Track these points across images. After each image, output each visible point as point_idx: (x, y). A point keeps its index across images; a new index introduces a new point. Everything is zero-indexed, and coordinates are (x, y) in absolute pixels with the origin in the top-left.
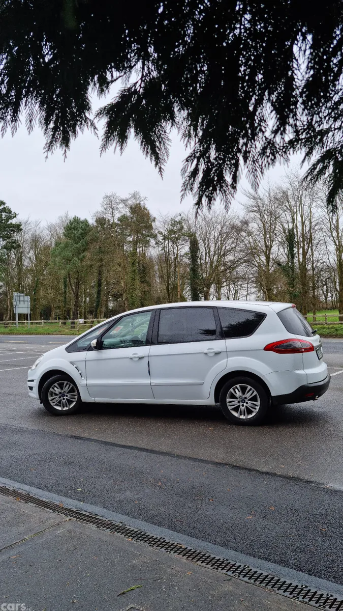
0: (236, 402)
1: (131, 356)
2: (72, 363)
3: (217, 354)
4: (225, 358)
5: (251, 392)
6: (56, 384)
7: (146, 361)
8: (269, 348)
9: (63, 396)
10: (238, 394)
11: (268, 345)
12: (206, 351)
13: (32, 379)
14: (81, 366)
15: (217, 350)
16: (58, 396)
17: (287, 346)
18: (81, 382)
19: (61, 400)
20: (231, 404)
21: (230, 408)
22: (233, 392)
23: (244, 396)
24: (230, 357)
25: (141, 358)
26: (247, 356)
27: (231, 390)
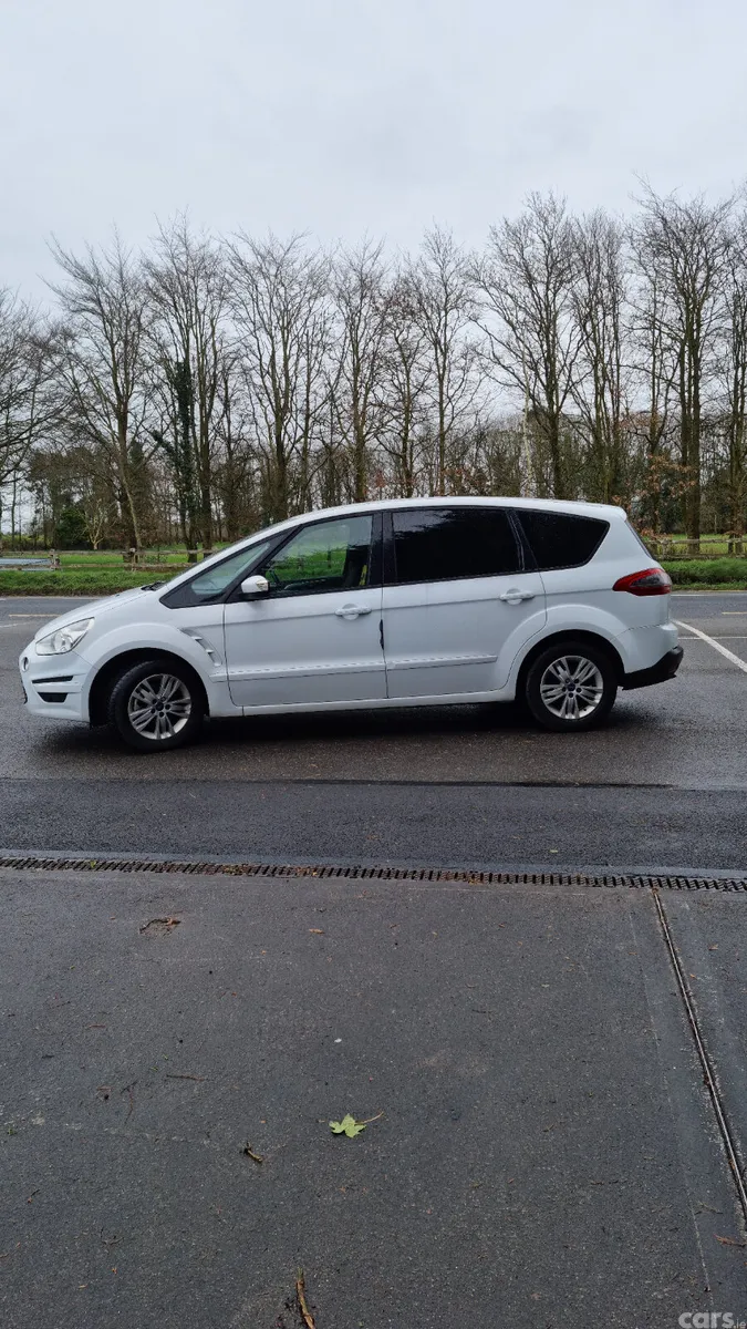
0: (557, 691)
1: (340, 610)
2: (187, 631)
3: (526, 600)
4: (541, 608)
5: (587, 668)
6: (145, 682)
7: (374, 621)
8: (621, 585)
9: (160, 706)
10: (563, 674)
11: (621, 580)
12: (504, 596)
13: (69, 674)
14: (214, 637)
15: (525, 592)
16: (149, 710)
17: (651, 581)
18: (213, 674)
19: (156, 717)
20: (549, 693)
21: (546, 701)
22: (554, 672)
23: (573, 678)
24: (550, 605)
25: (362, 615)
26: (584, 603)
27: (550, 667)
